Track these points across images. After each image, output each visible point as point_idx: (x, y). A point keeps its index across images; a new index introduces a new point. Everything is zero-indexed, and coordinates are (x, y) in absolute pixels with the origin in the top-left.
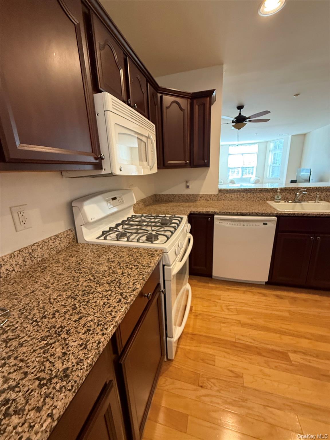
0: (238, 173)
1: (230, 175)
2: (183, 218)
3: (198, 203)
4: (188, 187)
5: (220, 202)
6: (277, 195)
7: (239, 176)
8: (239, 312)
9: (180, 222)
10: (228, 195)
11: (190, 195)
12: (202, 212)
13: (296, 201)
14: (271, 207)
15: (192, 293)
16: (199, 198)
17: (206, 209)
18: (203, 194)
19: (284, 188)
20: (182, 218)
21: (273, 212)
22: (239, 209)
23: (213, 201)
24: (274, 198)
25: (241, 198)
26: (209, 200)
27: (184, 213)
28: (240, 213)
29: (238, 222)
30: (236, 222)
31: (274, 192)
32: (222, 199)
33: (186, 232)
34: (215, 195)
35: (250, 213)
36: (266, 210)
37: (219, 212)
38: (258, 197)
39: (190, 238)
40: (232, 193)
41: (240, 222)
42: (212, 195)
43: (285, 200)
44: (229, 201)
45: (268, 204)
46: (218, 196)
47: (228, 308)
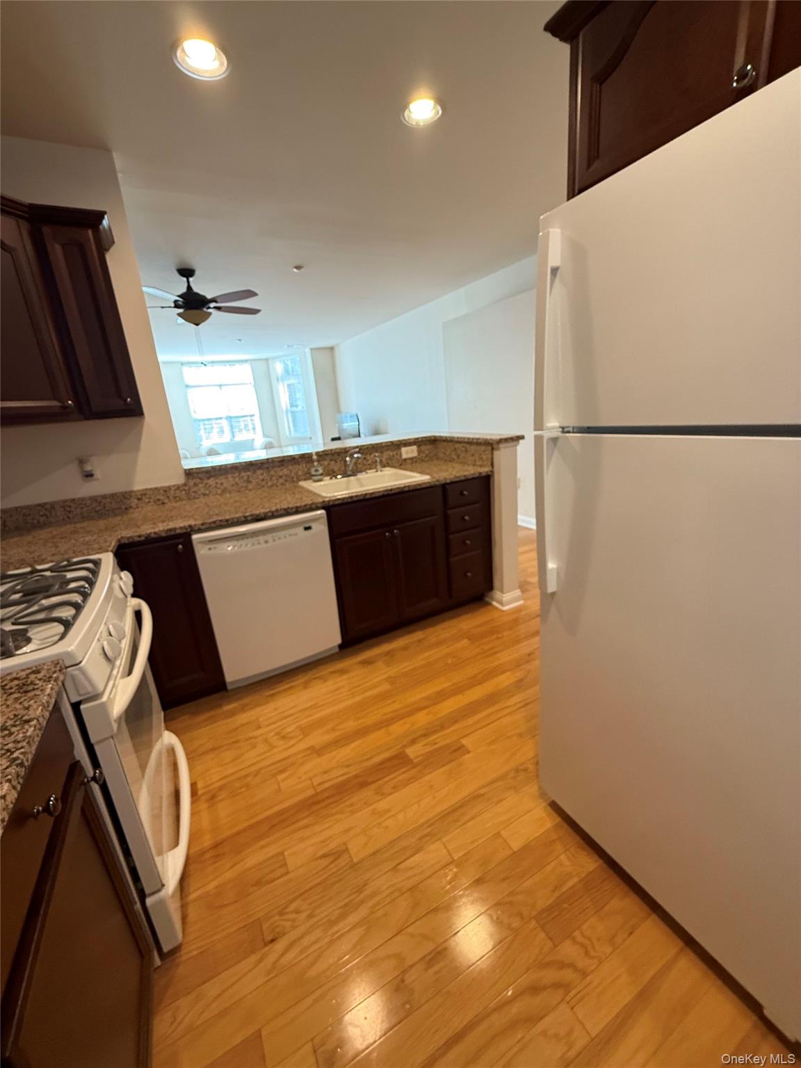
0: (222, 431)
1: (204, 438)
2: (100, 560)
3: (135, 514)
4: (89, 475)
5: (197, 501)
6: (314, 466)
7: (227, 438)
8: (305, 731)
9: (95, 573)
10: (211, 482)
11: (104, 497)
12: (155, 533)
13: (349, 473)
14: (309, 491)
15: (185, 749)
16: (134, 502)
17: (165, 524)
18: (145, 487)
19: (322, 451)
20: (97, 563)
21: (315, 501)
22: (246, 509)
23: (177, 502)
24: (309, 473)
25: (245, 485)
26: (166, 501)
27: (100, 548)
28: (251, 515)
29: (252, 537)
30: (248, 538)
31: (308, 463)
32: (200, 493)
33: (121, 596)
34: (178, 488)
35: (273, 512)
36: (301, 499)
37: (202, 524)
38: (281, 477)
39: (137, 609)
40: (221, 475)
41: (258, 536)
42: (169, 488)
43: (330, 475)
44: (218, 496)
45: (302, 487)
46: (186, 488)
47: (282, 735)
